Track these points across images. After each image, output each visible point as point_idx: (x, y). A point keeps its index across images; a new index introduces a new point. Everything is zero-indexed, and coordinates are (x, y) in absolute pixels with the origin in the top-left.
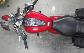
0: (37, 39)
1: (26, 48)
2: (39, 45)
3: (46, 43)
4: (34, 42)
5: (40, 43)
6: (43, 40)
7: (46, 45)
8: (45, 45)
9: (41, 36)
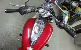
0: (17, 34)
1: (7, 9)
2: (9, 34)
3: (7, 43)
4: (14, 30)
5: (11, 36)
6: (13, 40)
7: (4, 43)
8: (5, 40)
9: (18, 39)
